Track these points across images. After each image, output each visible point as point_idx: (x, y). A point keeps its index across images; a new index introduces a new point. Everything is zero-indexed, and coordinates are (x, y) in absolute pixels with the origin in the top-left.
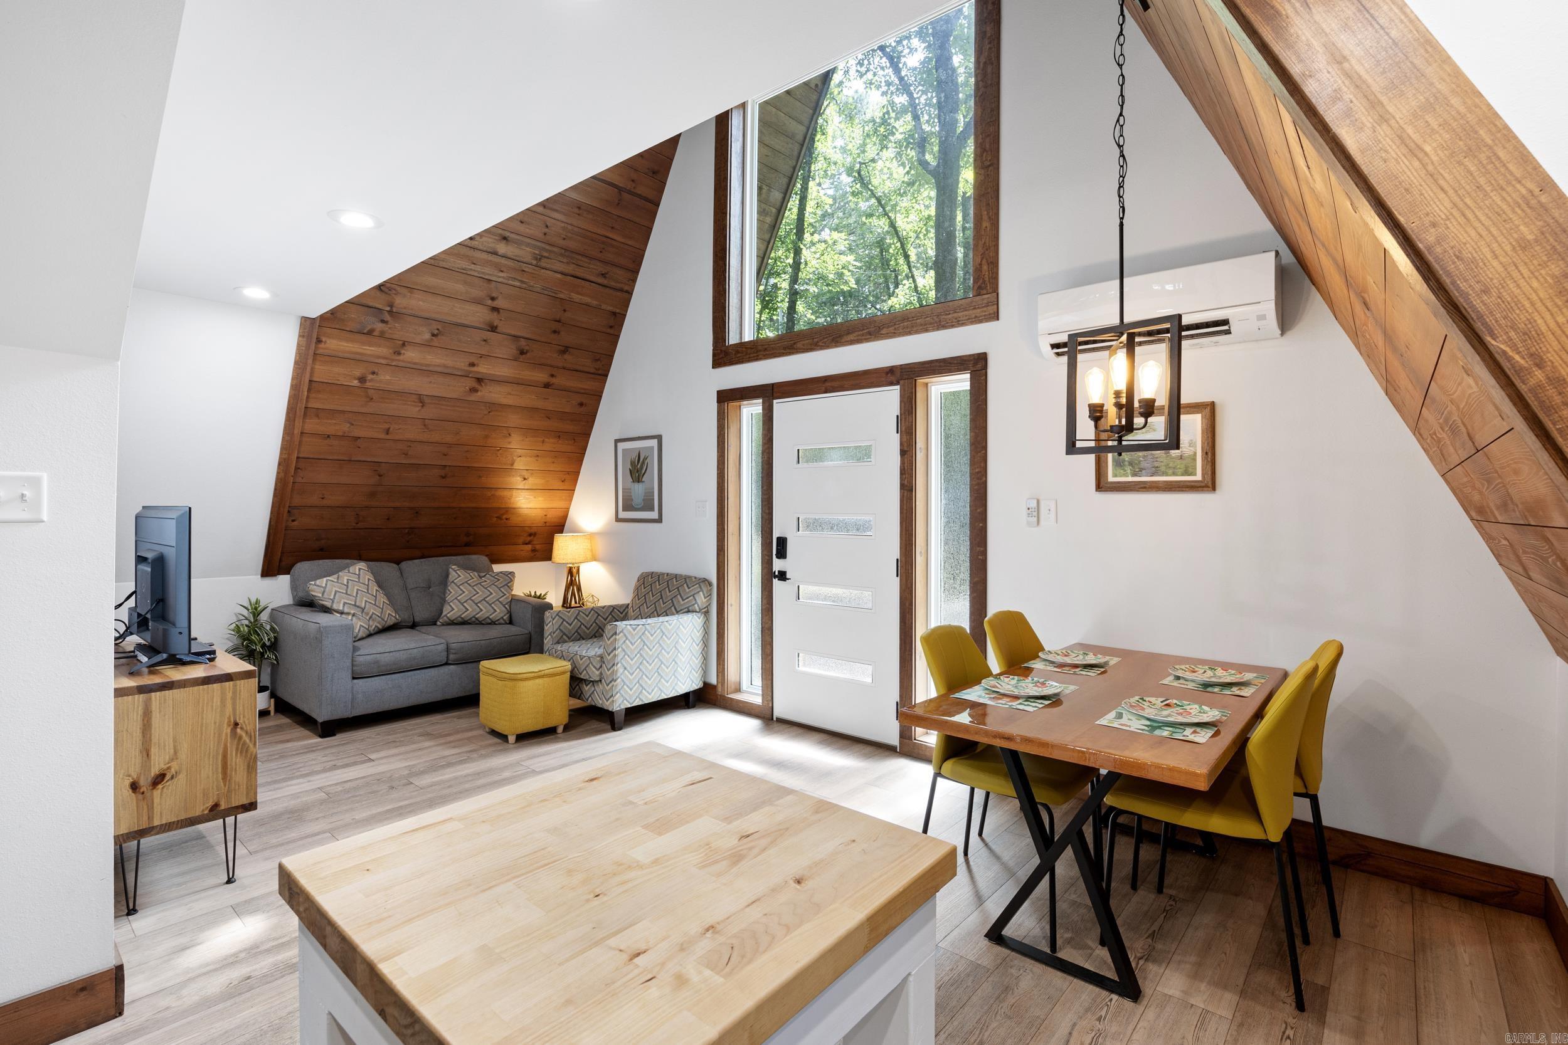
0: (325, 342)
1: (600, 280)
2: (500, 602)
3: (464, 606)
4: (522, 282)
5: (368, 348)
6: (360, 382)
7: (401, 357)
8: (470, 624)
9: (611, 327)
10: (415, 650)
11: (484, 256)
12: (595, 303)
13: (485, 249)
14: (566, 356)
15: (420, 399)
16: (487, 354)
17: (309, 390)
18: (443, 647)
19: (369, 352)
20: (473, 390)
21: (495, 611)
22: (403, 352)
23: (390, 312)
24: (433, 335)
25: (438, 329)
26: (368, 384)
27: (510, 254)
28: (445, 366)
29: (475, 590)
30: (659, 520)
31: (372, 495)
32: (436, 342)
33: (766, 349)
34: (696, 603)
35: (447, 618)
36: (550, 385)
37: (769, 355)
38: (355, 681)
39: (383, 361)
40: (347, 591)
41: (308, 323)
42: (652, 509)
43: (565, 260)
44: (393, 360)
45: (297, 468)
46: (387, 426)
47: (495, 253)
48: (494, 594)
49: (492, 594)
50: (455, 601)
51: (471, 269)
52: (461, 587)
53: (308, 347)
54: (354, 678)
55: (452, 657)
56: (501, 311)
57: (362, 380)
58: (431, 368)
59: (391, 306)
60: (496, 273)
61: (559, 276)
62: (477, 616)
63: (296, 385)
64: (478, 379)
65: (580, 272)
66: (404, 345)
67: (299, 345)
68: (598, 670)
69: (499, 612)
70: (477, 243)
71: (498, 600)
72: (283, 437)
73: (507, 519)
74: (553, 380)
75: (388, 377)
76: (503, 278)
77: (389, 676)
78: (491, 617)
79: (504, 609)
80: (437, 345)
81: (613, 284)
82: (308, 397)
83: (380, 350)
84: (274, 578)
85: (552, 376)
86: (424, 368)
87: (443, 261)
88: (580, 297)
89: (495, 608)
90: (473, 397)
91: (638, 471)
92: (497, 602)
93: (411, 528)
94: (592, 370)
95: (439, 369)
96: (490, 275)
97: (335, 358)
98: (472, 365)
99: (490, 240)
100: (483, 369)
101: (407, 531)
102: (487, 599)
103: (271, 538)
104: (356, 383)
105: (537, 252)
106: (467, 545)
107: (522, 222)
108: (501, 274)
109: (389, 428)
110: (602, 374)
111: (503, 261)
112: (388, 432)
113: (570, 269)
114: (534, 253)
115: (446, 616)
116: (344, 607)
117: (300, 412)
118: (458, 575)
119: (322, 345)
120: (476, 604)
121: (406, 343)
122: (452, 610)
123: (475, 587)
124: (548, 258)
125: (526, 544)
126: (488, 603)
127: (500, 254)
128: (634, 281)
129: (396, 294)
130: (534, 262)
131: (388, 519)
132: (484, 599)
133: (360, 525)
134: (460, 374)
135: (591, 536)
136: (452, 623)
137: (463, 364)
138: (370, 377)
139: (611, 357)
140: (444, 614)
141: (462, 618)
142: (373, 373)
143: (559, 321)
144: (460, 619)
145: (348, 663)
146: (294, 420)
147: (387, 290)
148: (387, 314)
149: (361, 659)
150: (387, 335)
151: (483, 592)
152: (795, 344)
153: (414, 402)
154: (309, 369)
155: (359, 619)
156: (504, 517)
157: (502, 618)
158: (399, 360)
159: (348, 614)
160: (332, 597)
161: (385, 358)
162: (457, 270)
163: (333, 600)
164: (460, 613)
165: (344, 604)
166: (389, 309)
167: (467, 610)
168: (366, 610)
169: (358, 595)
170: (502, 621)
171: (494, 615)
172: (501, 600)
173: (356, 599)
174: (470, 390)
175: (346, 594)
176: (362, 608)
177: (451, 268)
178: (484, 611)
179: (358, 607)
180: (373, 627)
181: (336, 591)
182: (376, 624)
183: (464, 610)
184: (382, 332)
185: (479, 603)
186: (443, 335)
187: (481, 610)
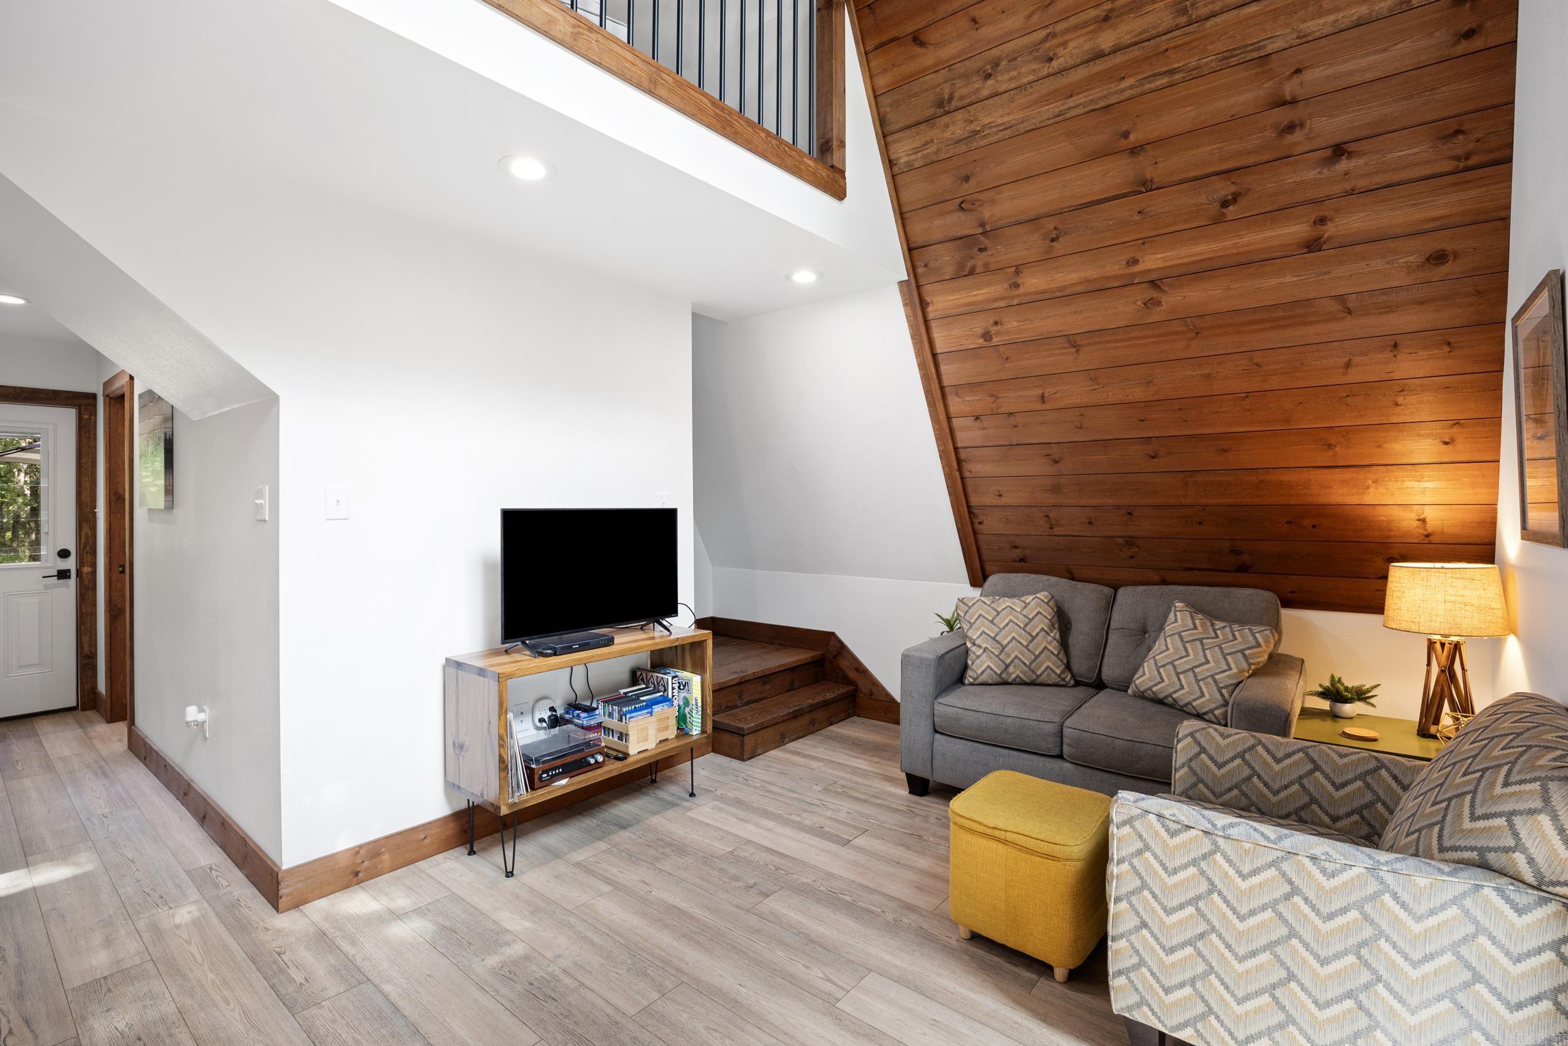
0: (932, 302)
2: (1215, 681)
3: (1159, 673)
4: (1171, 72)
5: (978, 292)
6: (986, 340)
7: (1021, 290)
8: (1160, 703)
10: (1010, 720)
13: (1079, 60)
14: (1348, 164)
15: (1070, 342)
16: (1153, 233)
17: (935, 366)
18: (1049, 728)
19: (980, 298)
20: (1152, 303)
21: (1203, 695)
22: (1020, 282)
23: (984, 233)
24: (1053, 240)
25: (1056, 229)
26: (996, 340)
28: (1089, 281)
29: (1186, 649)
31: (1056, 489)
32: (1059, 248)
35: (1139, 685)
36: (1323, 243)
38: (937, 736)
39: (1002, 304)
41: (905, 288)
44: (1012, 298)
45: (958, 461)
46: (1039, 391)
48: (1212, 664)
51: (1069, 108)
53: (915, 315)
54: (936, 731)
55: (1066, 748)
56: (1148, 145)
57: (987, 336)
58: (1067, 292)
59: (983, 225)
60: (1113, 87)
62: (1174, 696)
63: (921, 363)
64: (1151, 282)
66: (1018, 272)
67: (907, 317)
69: (1210, 700)
70: (1061, 60)
73: (1314, 526)
74: (1329, 229)
75: (1015, 324)
76: (1131, 87)
78: (1194, 704)
79: (1218, 696)
80: (1062, 252)
82: (936, 373)
83: (992, 289)
85: (1322, 220)
86: (1058, 294)
89: (1205, 690)
90: (1156, 315)
92: (1211, 680)
93: (1128, 537)
95: (1080, 289)
96: (1105, 97)
97: (951, 318)
98: (1135, 262)
99: (1082, 40)
100: (1153, 261)
101: (1123, 540)
102: (1197, 670)
104: (981, 342)
106: (1242, 569)
108: (1124, 84)
109: (1043, 393)
111: (1119, 59)
112: (1043, 399)
116: (979, 636)
117: (937, 396)
119: (929, 309)
120: (1178, 674)
121: (1020, 268)
123: (1188, 645)
126: (1197, 677)
127: (1108, 50)
129: (980, 206)
130: (1183, 20)
131: (1090, 523)
132: (1193, 669)
133: (1057, 531)
134: (1116, 284)
136: (1141, 696)
137: (1116, 267)
138: (994, 329)
140: (1136, 678)
141: (1153, 693)
142: (996, 323)
143: (1291, 101)
147: (970, 206)
148: (982, 238)
150: (993, 266)
153: (1064, 348)
156: (1307, 522)
157: (1212, 711)
158: (1022, 295)
159: (980, 647)
160: (972, 621)
161: (1003, 299)
162: (1048, 122)
163: (971, 625)
164: (1152, 683)
165: (981, 634)
166: (980, 230)
167: (1163, 681)
168: (1006, 650)
169: (1007, 628)
170: (1210, 716)
171: (1198, 702)
172: (1217, 677)
173: (1000, 632)
174: (1145, 304)
175: (992, 622)
176: (1002, 645)
177: (1038, 125)
178: (1186, 689)
179: (997, 642)
180: (1014, 676)
181: (980, 615)
182: (1018, 672)
183: (1159, 680)
184: (986, 265)
185: (1182, 673)
186: (1065, 233)
187: (1182, 687)
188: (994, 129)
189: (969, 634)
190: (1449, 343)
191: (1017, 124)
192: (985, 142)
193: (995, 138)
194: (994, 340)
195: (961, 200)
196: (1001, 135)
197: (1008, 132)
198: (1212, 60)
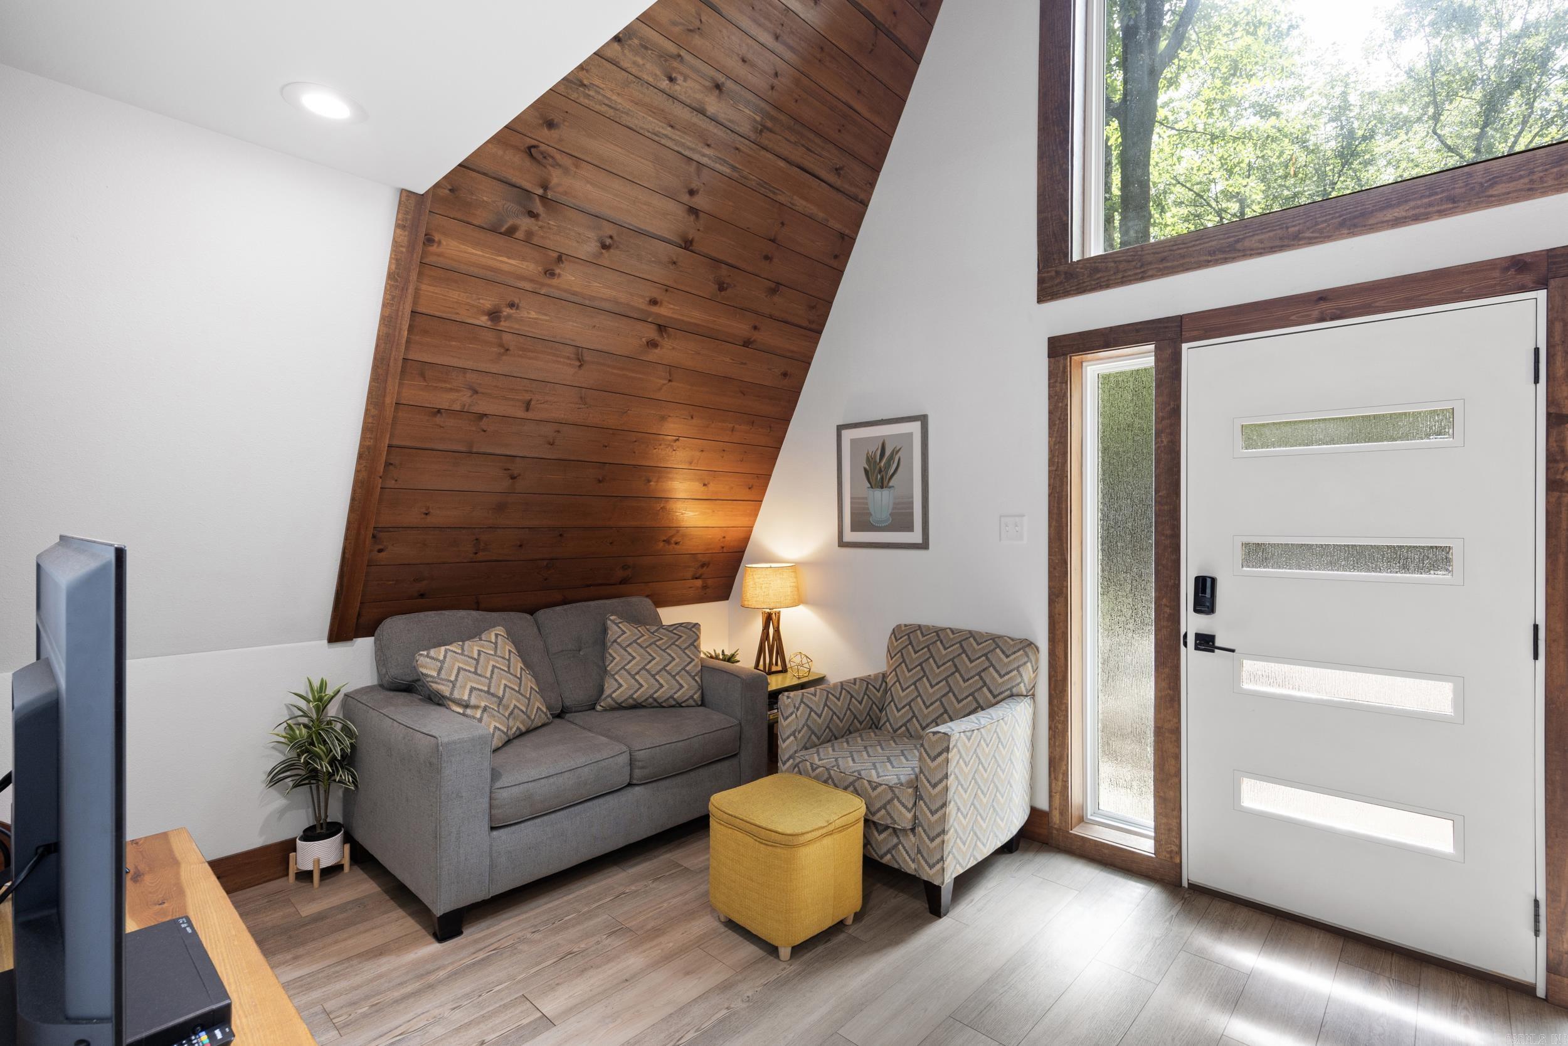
0: (439, 243)
1: (832, 178)
2: (687, 672)
3: (637, 681)
5: (505, 259)
6: (492, 320)
7: (555, 281)
8: (644, 707)
9: (836, 257)
11: (685, 114)
12: (821, 215)
13: (688, 101)
14: (776, 299)
15: (577, 354)
16: (675, 285)
17: (411, 329)
19: (505, 268)
20: (652, 344)
21: (682, 686)
22: (557, 271)
23: (543, 198)
24: (603, 246)
25: (611, 237)
26: (503, 325)
27: (722, 117)
28: (616, 302)
29: (649, 654)
30: (924, 545)
31: (500, 508)
32: (607, 258)
33: (1163, 260)
34: (1022, 681)
35: (613, 699)
36: (751, 343)
37: (1172, 267)
38: (495, 833)
39: (528, 286)
40: (476, 668)
41: (412, 201)
42: (909, 528)
43: (793, 139)
44: (543, 285)
45: (388, 464)
46: (527, 397)
47: (702, 112)
48: (676, 660)
49: (674, 659)
50: (623, 672)
51: (666, 136)
52: (628, 649)
53: (411, 246)
54: (493, 828)
56: (701, 214)
57: (494, 315)
58: (596, 304)
59: (545, 187)
60: (702, 147)
61: (782, 164)
62: (655, 696)
63: (390, 317)
64: (659, 325)
65: (809, 163)
66: (560, 259)
67: (396, 244)
68: (909, 811)
69: (687, 689)
70: (679, 89)
71: (683, 669)
72: (367, 410)
73: (676, 543)
74: (756, 335)
75: (533, 315)
76: (711, 158)
77: (545, 818)
78: (675, 696)
79: (694, 683)
80: (607, 263)
81: (847, 187)
82: (408, 341)
83: (524, 265)
84: (349, 643)
85: (755, 328)
86: (587, 302)
87: (627, 114)
88: (804, 203)
89: (681, 682)
90: (651, 356)
91: (880, 471)
92: (683, 672)
93: (551, 559)
94: (805, 324)
96: (693, 150)
97: (452, 274)
98: (654, 302)
99: (698, 86)
100: (669, 310)
101: (545, 563)
102: (668, 668)
103: (345, 580)
104: (484, 320)
105: (758, 119)
107: (744, 61)
108: (707, 151)
109: (531, 400)
110: (815, 330)
112: (528, 406)
113: (797, 154)
114: (755, 120)
115: (610, 696)
116: (470, 695)
117: (396, 366)
118: (619, 630)
119: (434, 248)
120: (653, 676)
121: (564, 257)
122: (619, 687)
124: (771, 131)
125: (696, 578)
126: (669, 673)
127: (708, 114)
128: (872, 185)
129: (552, 166)
130: (753, 136)
131: (521, 546)
132: (664, 668)
133: (481, 556)
134: (635, 316)
135: (796, 567)
136: (619, 707)
137: (640, 300)
138: (507, 311)
139: (829, 303)
140: (607, 692)
141: (634, 700)
142: (512, 305)
143: (773, 241)
144: (631, 701)
145: (484, 802)
146: (386, 381)
147: (540, 157)
148: (538, 201)
149: (504, 794)
150: (535, 240)
151: (661, 656)
152: (1237, 241)
153: (568, 358)
154: (411, 290)
155: (494, 716)
157: (692, 697)
158: (550, 286)
159: (476, 707)
160: (453, 678)
161: (532, 281)
162: (647, 134)
163: (454, 683)
164: (632, 692)
165: (471, 691)
166: (540, 192)
167: (642, 686)
168: (505, 701)
169: (495, 676)
170: (691, 702)
171: (679, 694)
172: (687, 668)
173: (490, 683)
174: (648, 343)
175: (475, 673)
176: (499, 697)
177: (638, 129)
178: (666, 686)
179: (493, 695)
180: (514, 729)
181: (459, 669)
182: (518, 724)
183: (638, 686)
184: (530, 234)
185: (656, 674)
186: (617, 247)
187: (662, 686)
188: (600, 97)
189: (456, 695)
190: (770, 427)
191: (622, 112)
192: (586, 102)
193: (598, 107)
194: (502, 323)
195: (536, 143)
196: (604, 109)
197: (611, 112)
198: (754, 180)
